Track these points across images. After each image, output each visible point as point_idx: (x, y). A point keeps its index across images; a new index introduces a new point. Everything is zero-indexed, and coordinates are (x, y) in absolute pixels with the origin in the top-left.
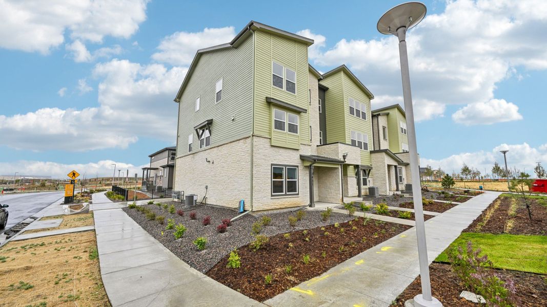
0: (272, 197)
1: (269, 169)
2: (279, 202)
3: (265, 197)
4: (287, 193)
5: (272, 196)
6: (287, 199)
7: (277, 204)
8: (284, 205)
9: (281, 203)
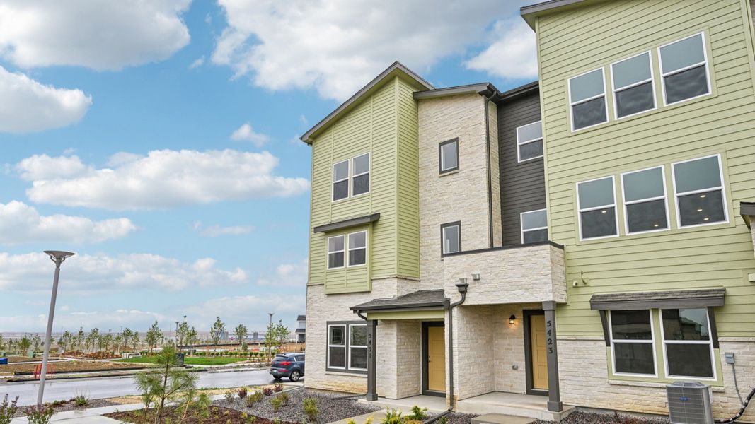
0: (327, 372)
1: (324, 330)
2: (336, 381)
3: (318, 370)
4: (349, 369)
5: (327, 370)
6: (348, 379)
7: (332, 384)
8: (343, 387)
9: (339, 383)
